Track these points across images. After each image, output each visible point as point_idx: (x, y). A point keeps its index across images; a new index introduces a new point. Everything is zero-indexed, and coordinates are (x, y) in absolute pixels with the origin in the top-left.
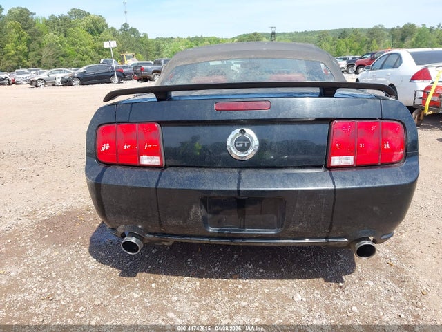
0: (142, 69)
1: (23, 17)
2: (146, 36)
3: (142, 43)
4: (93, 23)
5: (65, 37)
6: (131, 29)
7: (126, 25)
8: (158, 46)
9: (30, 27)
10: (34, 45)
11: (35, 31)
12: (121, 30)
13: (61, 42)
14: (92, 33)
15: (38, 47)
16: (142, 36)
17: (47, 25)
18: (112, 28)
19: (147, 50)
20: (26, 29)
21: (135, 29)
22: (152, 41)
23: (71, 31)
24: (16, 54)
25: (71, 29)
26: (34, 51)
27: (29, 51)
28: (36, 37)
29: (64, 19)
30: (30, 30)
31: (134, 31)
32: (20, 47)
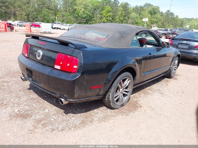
0: (158, 32)
1: (125, 6)
2: (177, 17)
3: (174, 20)
4: (153, 9)
5: (139, 15)
6: (171, 13)
7: (168, 11)
8: (182, 22)
9: (126, 11)
10: (126, 18)
11: (128, 12)
12: (166, 13)
13: (137, 17)
14: (151, 14)
15: (127, 19)
16: (175, 16)
17: (133, 10)
18: (162, 12)
19: (176, 24)
20: (125, 11)
21: (173, 13)
22: (180, 19)
23: (142, 13)
24: (119, 21)
25: (142, 12)
26: (125, 20)
27: (124, 20)
28: (127, 15)
29: (141, 7)
30: (126, 12)
31: (172, 14)
32: (121, 18)
